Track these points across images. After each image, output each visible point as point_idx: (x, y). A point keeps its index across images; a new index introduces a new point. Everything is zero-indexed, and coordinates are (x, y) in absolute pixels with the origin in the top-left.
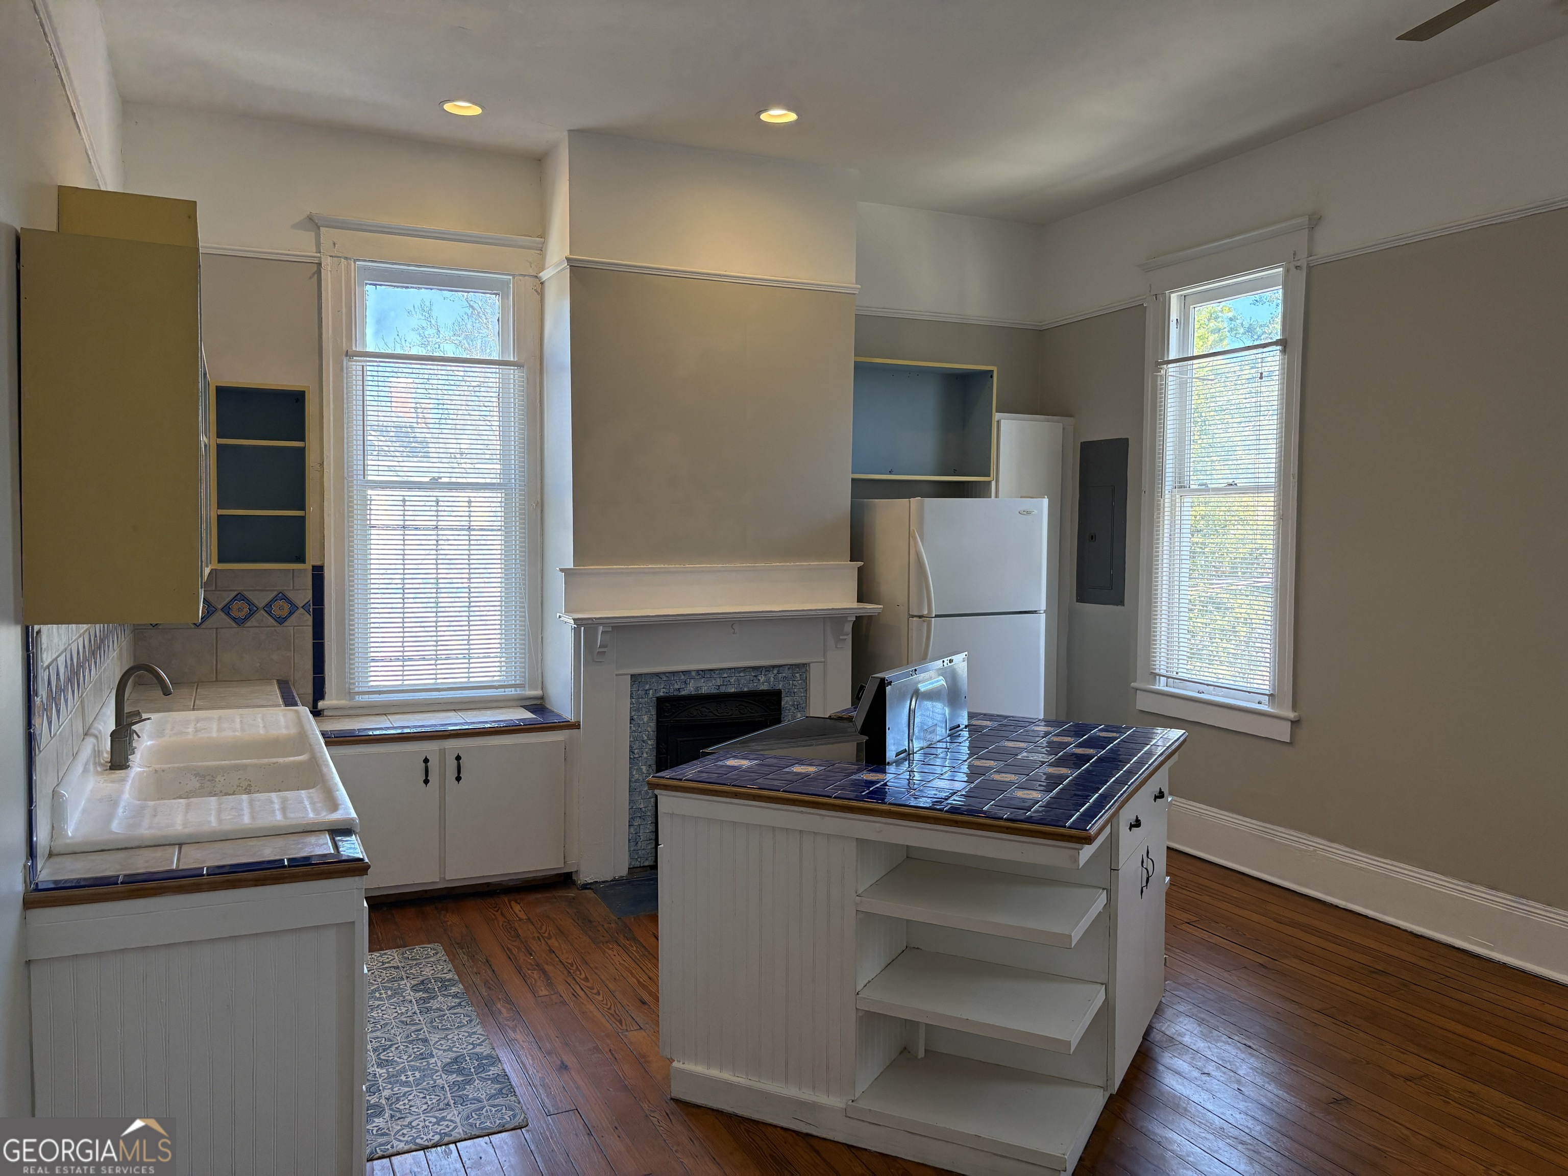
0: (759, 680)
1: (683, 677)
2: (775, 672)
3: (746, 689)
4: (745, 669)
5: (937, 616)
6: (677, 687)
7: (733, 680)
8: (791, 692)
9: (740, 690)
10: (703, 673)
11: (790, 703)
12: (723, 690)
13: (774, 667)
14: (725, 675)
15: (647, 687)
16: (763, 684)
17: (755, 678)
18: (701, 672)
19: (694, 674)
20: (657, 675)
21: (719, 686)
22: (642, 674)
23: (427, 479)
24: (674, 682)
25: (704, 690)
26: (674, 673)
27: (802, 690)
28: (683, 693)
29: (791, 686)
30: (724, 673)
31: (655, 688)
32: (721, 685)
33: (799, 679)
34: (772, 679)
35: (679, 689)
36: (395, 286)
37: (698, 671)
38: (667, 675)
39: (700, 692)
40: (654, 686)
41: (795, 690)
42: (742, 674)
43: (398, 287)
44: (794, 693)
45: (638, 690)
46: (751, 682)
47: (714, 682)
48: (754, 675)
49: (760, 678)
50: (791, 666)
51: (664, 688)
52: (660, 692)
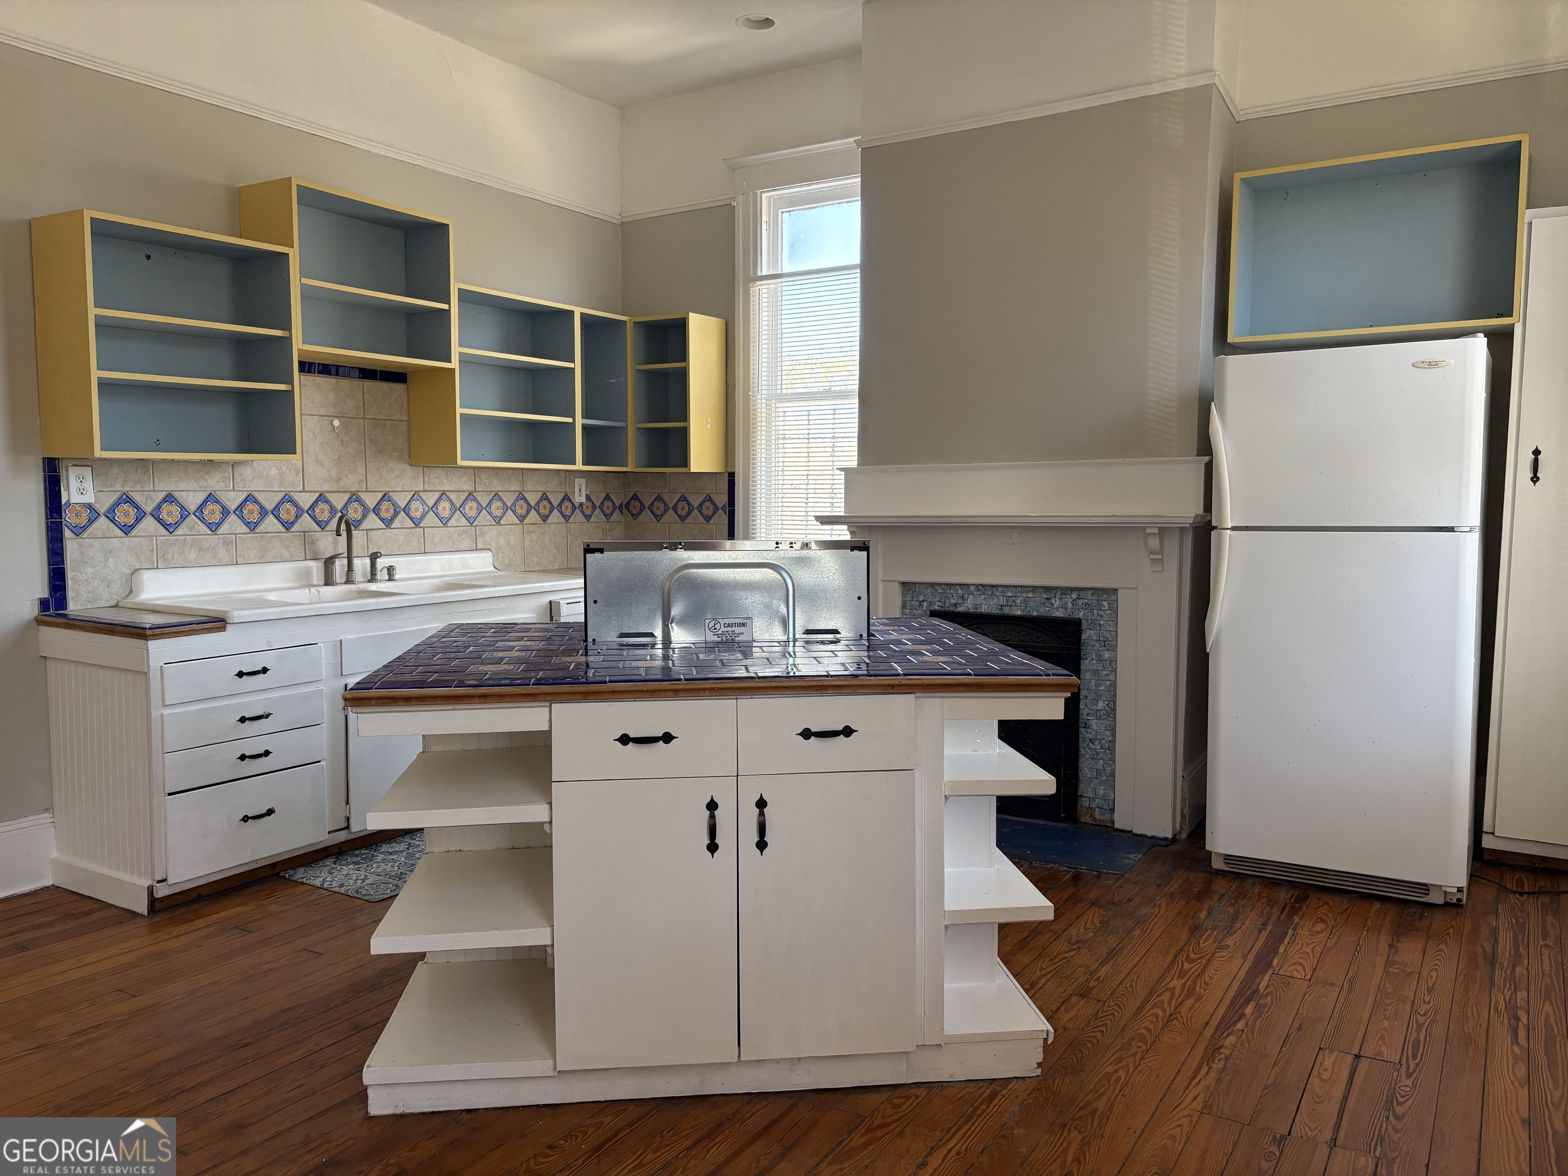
0: (1052, 604)
1: (960, 591)
2: (1074, 596)
3: (1035, 614)
4: (1034, 589)
6: (954, 601)
7: (1018, 601)
8: (1095, 624)
9: (1028, 614)
10: (983, 588)
11: (1095, 638)
12: (1006, 611)
13: (1072, 589)
14: (1010, 594)
15: (921, 598)
16: (1058, 610)
17: (1047, 601)
18: (981, 588)
19: (972, 588)
20: (932, 585)
21: (1001, 606)
22: (915, 583)
24: (950, 596)
25: (984, 609)
26: (950, 585)
27: (1111, 623)
28: (960, 609)
29: (1095, 616)
30: (1008, 591)
31: (929, 600)
32: (1004, 605)
33: (1107, 608)
34: (1070, 605)
35: (956, 604)
37: (977, 586)
38: (943, 587)
39: (979, 611)
40: (929, 598)
41: (1102, 622)
42: (1030, 595)
43: (806, 209)
44: (1100, 625)
45: (912, 600)
46: (1042, 605)
47: (996, 600)
48: (1045, 596)
49: (1053, 602)
50: (1095, 590)
51: (939, 601)
52: (935, 604)
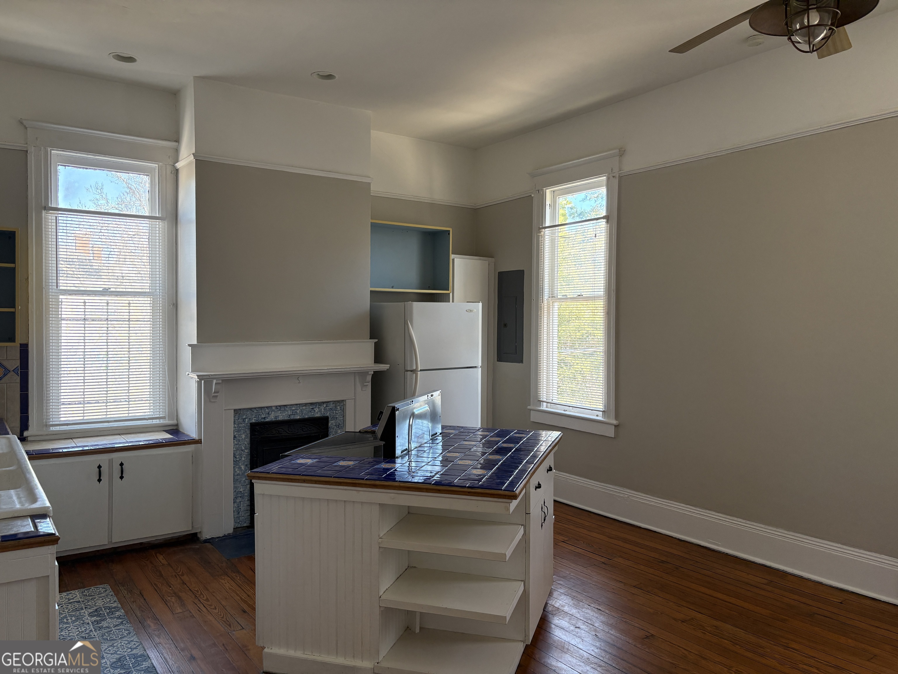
0: (315, 411)
1: (267, 410)
2: (325, 406)
3: (306, 417)
4: (306, 404)
5: (421, 370)
6: (263, 416)
7: (298, 412)
8: (334, 418)
9: (303, 417)
10: (280, 408)
11: (334, 424)
12: (292, 417)
13: (323, 403)
14: (294, 409)
15: (244, 417)
16: (317, 413)
17: (312, 410)
18: (278, 407)
19: (274, 408)
20: (251, 409)
21: (290, 415)
22: (240, 409)
23: (101, 289)
24: (261, 413)
25: (281, 418)
26: (261, 408)
27: (341, 416)
28: (267, 420)
29: (334, 414)
30: (293, 407)
31: (249, 417)
32: (291, 415)
33: (339, 409)
34: (323, 410)
35: (264, 418)
36: (78, 167)
37: (276, 407)
38: (257, 409)
39: (278, 419)
40: (249, 416)
41: (337, 416)
42: (304, 408)
43: (80, 168)
44: (336, 418)
45: (239, 419)
46: (310, 412)
47: (286, 413)
48: (311, 408)
49: (315, 410)
50: (334, 402)
51: (255, 417)
52: (253, 420)
